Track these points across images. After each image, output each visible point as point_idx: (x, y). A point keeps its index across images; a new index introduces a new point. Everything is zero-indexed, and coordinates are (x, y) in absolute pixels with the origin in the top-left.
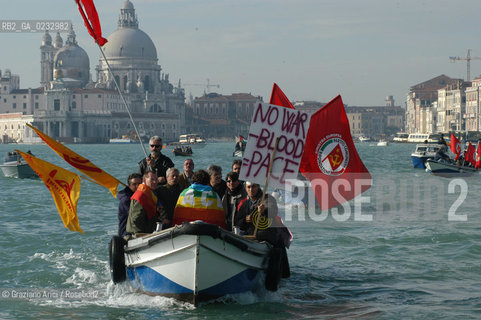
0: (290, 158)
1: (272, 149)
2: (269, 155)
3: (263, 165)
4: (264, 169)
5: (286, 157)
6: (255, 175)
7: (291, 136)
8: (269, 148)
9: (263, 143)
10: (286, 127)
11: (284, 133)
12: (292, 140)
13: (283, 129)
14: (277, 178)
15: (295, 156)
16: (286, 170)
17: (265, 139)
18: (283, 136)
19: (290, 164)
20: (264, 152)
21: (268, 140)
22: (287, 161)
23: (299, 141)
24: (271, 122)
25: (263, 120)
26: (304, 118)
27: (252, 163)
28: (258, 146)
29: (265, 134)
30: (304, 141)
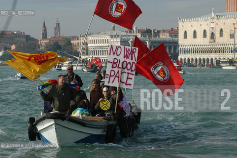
0: (130, 72)
1: (120, 68)
2: (118, 71)
3: (116, 76)
4: (117, 78)
5: (127, 71)
6: (113, 82)
7: (129, 60)
8: (118, 68)
9: (115, 65)
10: (126, 56)
11: (125, 59)
12: (129, 63)
13: (124, 57)
14: (124, 83)
15: (132, 71)
16: (128, 78)
17: (116, 63)
18: (125, 61)
19: (129, 75)
20: (116, 70)
21: (118, 64)
22: (128, 73)
23: (133, 63)
24: (118, 54)
25: (114, 54)
26: (134, 50)
27: (111, 76)
28: (113, 67)
29: (116, 61)
30: (136, 62)
